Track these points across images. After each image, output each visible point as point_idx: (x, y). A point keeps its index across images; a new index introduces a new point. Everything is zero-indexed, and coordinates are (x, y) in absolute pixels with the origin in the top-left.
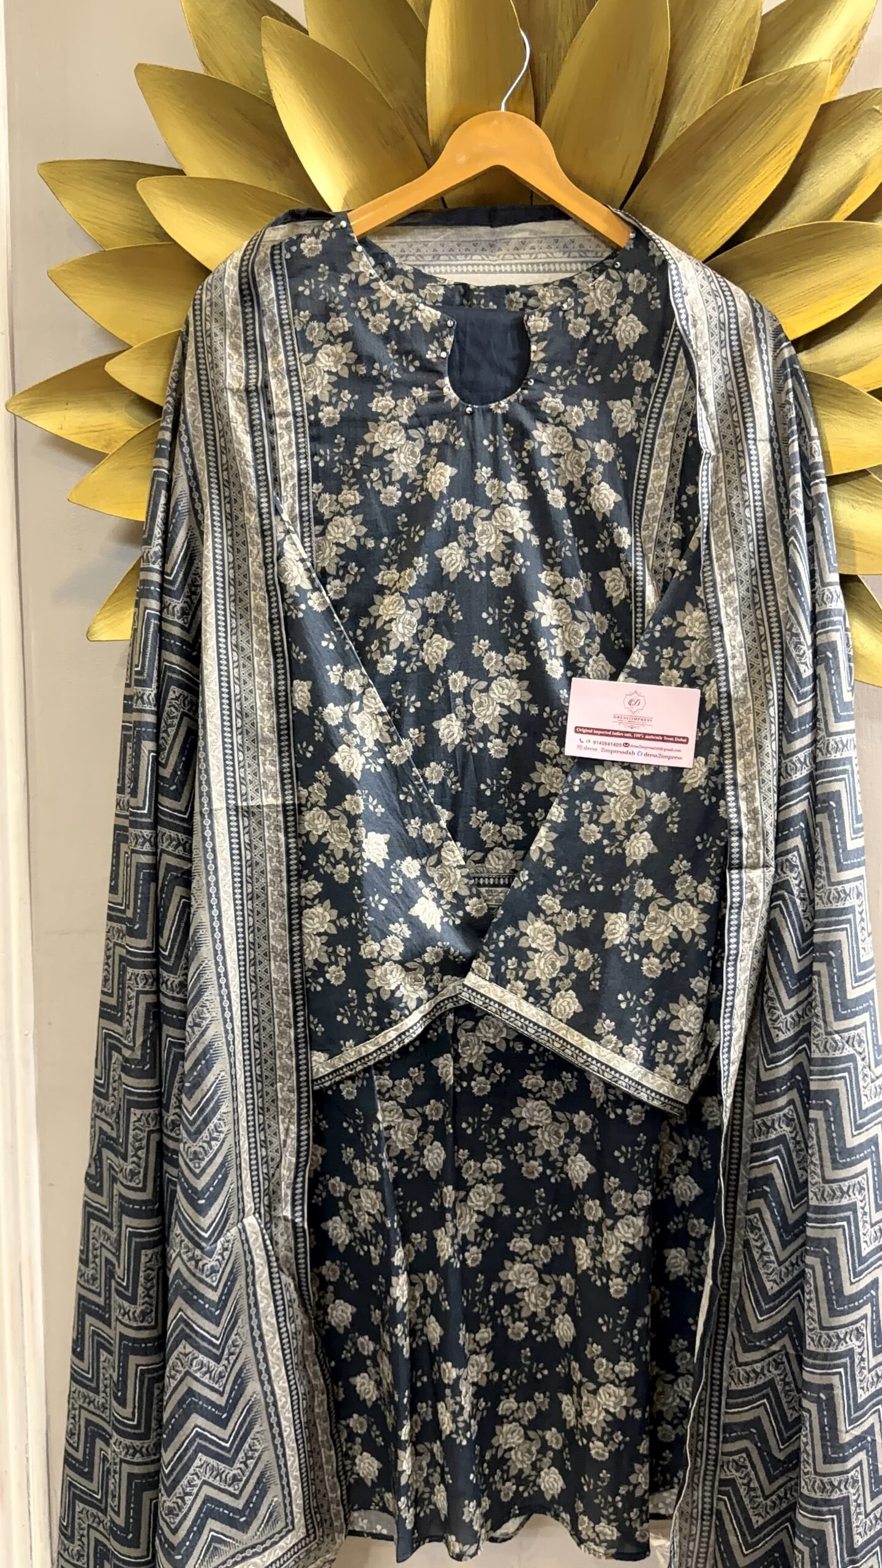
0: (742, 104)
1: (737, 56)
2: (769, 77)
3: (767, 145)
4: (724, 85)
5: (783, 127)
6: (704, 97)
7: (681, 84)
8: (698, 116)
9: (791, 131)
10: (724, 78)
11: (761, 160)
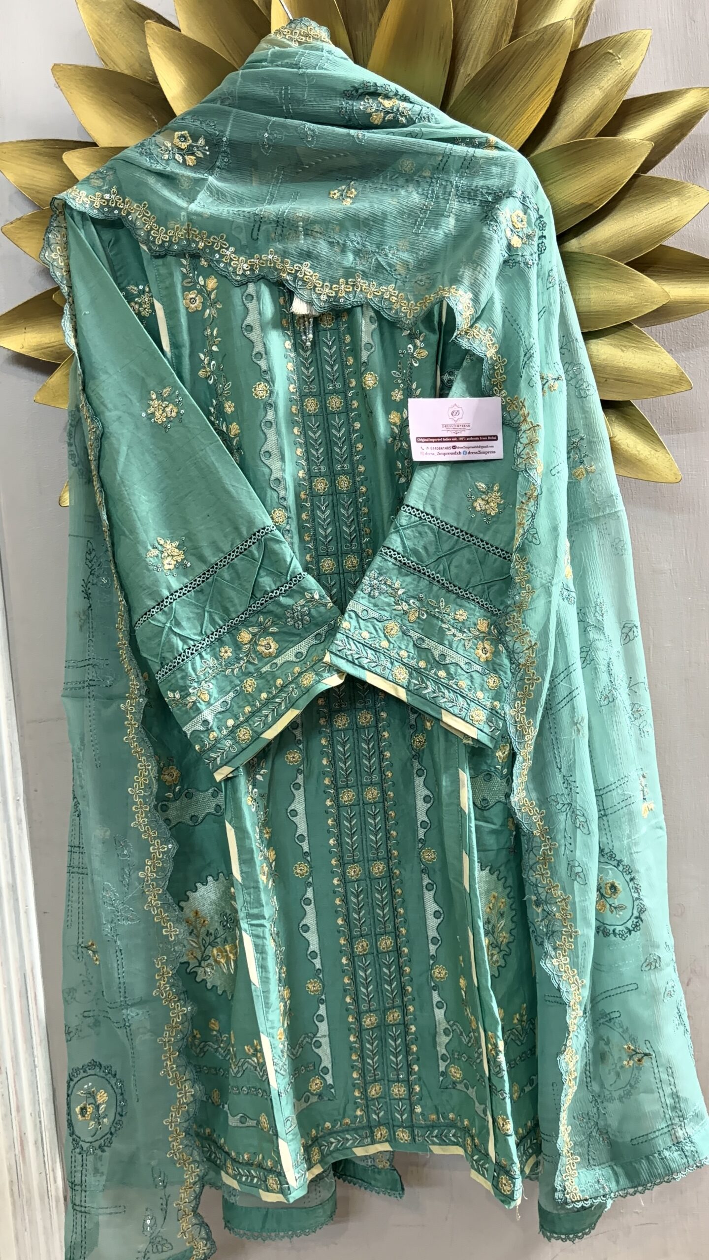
0: (511, 57)
1: (504, 21)
2: (530, 35)
3: (532, 87)
4: (496, 43)
5: (543, 71)
6: (482, 55)
7: (464, 45)
8: (479, 69)
9: (549, 75)
10: (495, 39)
11: (529, 98)
